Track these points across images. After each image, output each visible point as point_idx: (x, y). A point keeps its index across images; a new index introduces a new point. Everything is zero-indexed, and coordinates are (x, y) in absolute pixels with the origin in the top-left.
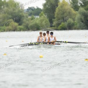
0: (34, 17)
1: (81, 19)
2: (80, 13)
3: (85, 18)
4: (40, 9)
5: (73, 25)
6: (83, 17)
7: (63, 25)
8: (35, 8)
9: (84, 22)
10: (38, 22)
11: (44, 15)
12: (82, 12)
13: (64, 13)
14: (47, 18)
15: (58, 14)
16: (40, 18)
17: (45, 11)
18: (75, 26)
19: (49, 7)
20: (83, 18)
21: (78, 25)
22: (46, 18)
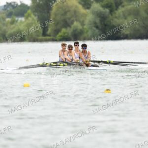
0: (16, 19)
1: (95, 23)
2: (93, 13)
3: (101, 21)
4: (27, 6)
5: (82, 32)
6: (99, 19)
7: (64, 33)
8: (17, 5)
9: (100, 27)
10: (22, 27)
11: (32, 16)
12: (96, 10)
13: (65, 13)
14: (38, 21)
15: (56, 15)
16: (25, 21)
17: (34, 10)
18: (85, 35)
19: (41, 3)
20: (98, 21)
21: (90, 33)
22: (36, 21)
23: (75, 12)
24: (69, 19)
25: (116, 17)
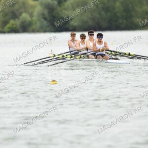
1: (43, 14)
2: (42, 4)
3: (49, 13)
6: (47, 10)
9: (49, 19)
12: (44, 2)
23: (24, 4)
24: (18, 10)
25: (65, 9)
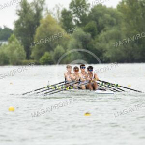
2: (76, 37)
3: (83, 45)
4: (10, 30)
6: (81, 42)
7: (48, 57)
8: (1, 29)
11: (16, 40)
12: (78, 34)
14: (21, 45)
16: (9, 45)
17: (17, 34)
18: (68, 58)
19: (25, 27)
21: (72, 56)
24: (52, 43)
25: (98, 41)
